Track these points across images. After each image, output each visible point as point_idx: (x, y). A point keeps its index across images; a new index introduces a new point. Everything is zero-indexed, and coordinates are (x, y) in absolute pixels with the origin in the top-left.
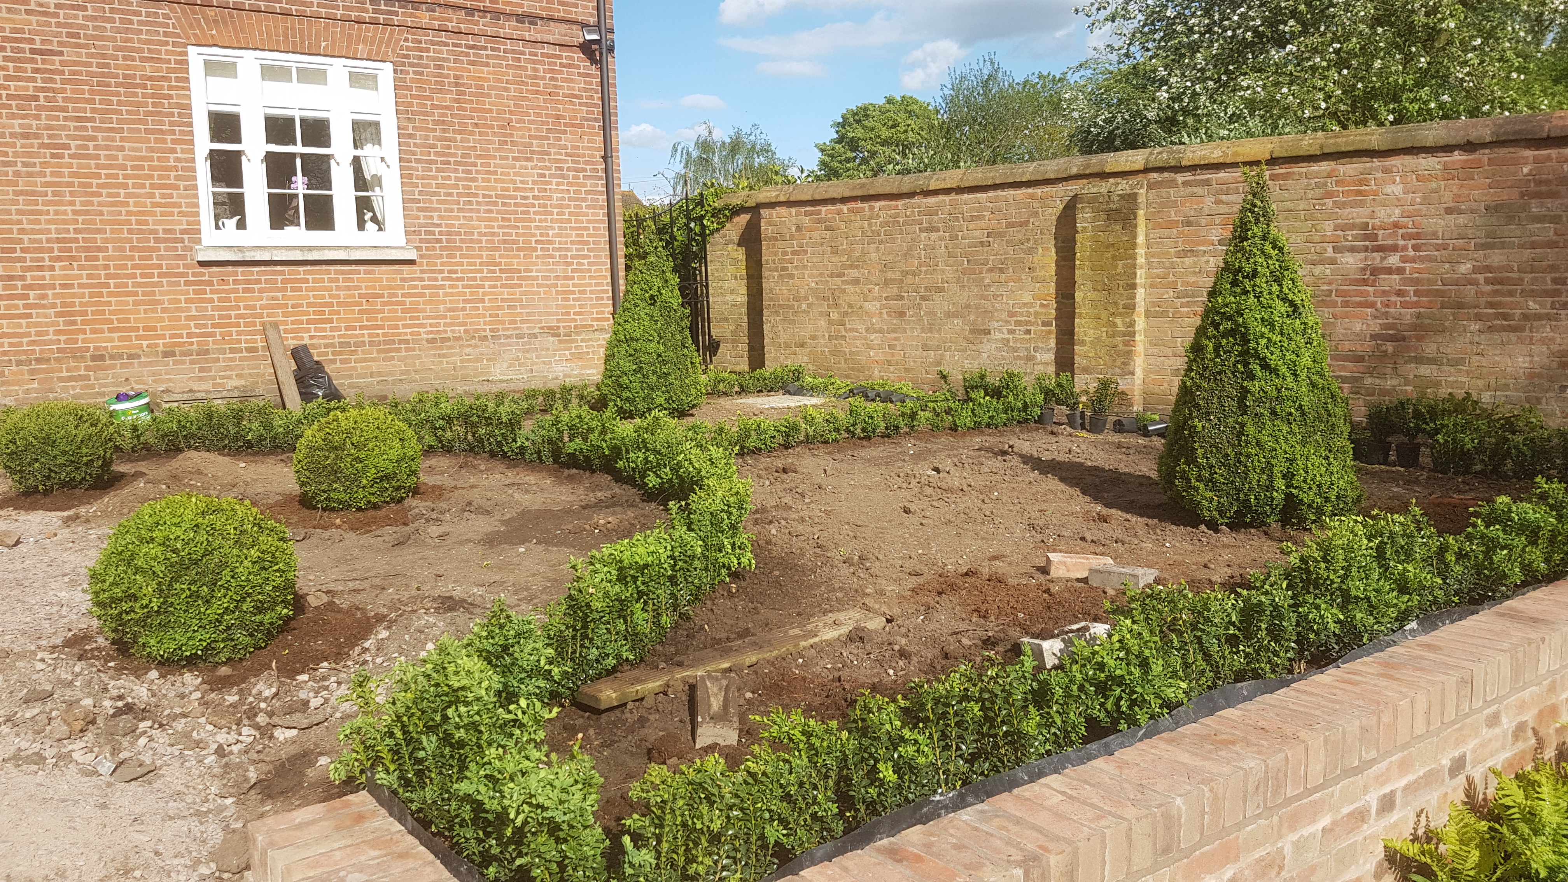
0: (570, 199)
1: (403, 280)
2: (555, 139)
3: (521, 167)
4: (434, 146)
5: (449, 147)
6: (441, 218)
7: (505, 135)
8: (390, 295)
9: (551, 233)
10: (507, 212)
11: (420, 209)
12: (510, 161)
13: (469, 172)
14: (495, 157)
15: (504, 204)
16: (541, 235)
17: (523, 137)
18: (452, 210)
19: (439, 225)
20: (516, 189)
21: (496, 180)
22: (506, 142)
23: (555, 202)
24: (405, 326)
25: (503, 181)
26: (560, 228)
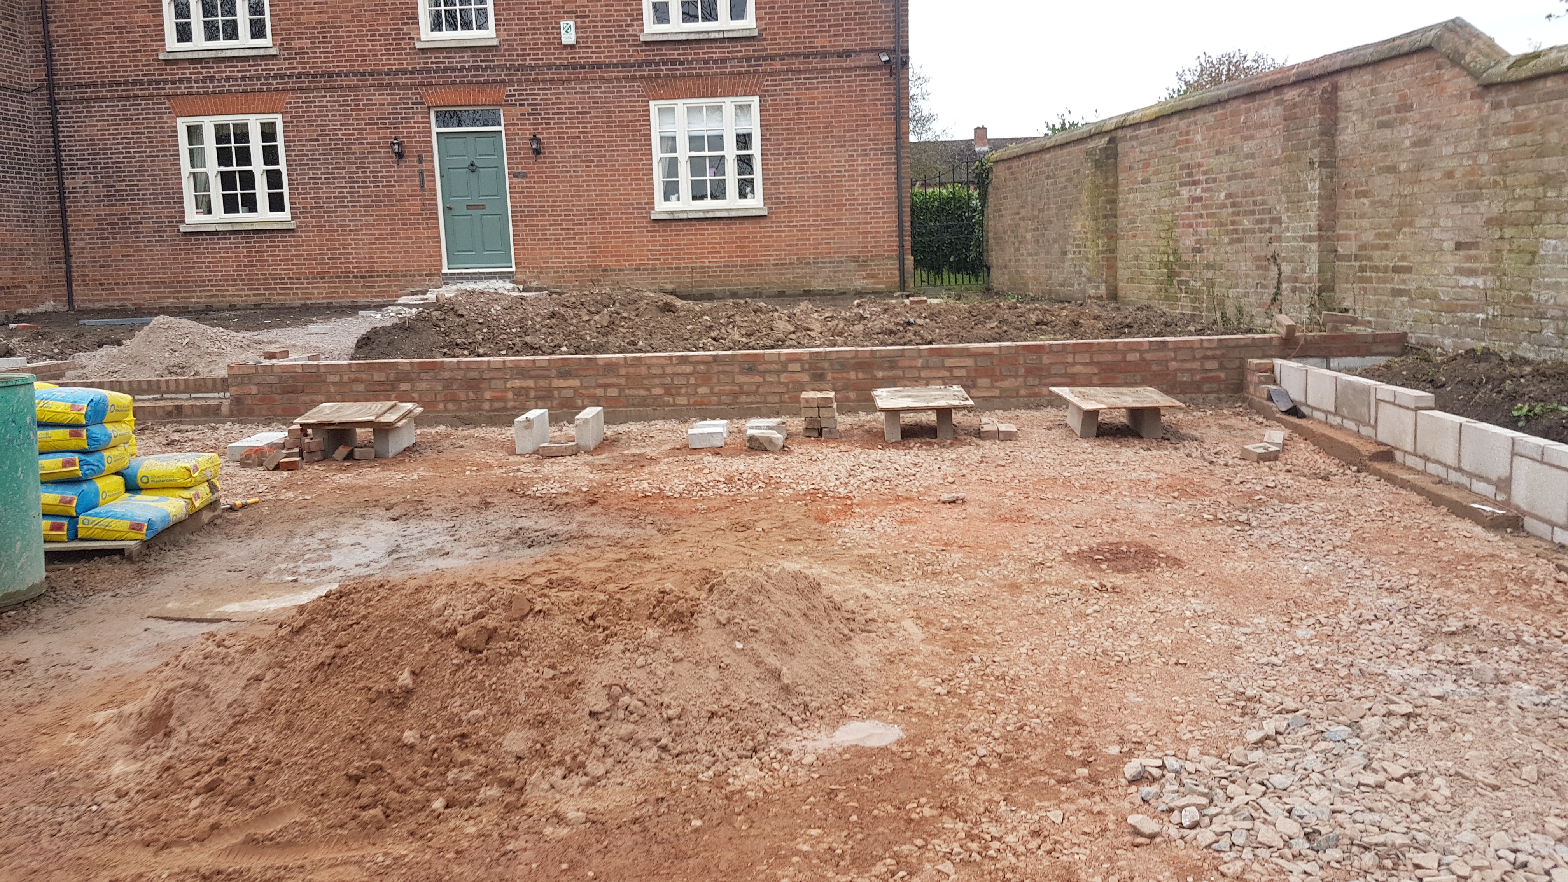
0: (870, 170)
1: (760, 228)
2: (862, 131)
3: (837, 152)
4: (782, 144)
5: (791, 144)
6: (784, 188)
7: (827, 132)
8: (753, 237)
9: (856, 193)
10: (826, 182)
11: (772, 184)
12: (830, 149)
13: (803, 158)
14: (820, 147)
15: (825, 177)
16: (849, 195)
17: (840, 132)
18: (792, 184)
19: (783, 193)
20: (833, 166)
21: (820, 162)
22: (828, 137)
23: (859, 173)
24: (761, 256)
25: (825, 162)
26: (863, 190)
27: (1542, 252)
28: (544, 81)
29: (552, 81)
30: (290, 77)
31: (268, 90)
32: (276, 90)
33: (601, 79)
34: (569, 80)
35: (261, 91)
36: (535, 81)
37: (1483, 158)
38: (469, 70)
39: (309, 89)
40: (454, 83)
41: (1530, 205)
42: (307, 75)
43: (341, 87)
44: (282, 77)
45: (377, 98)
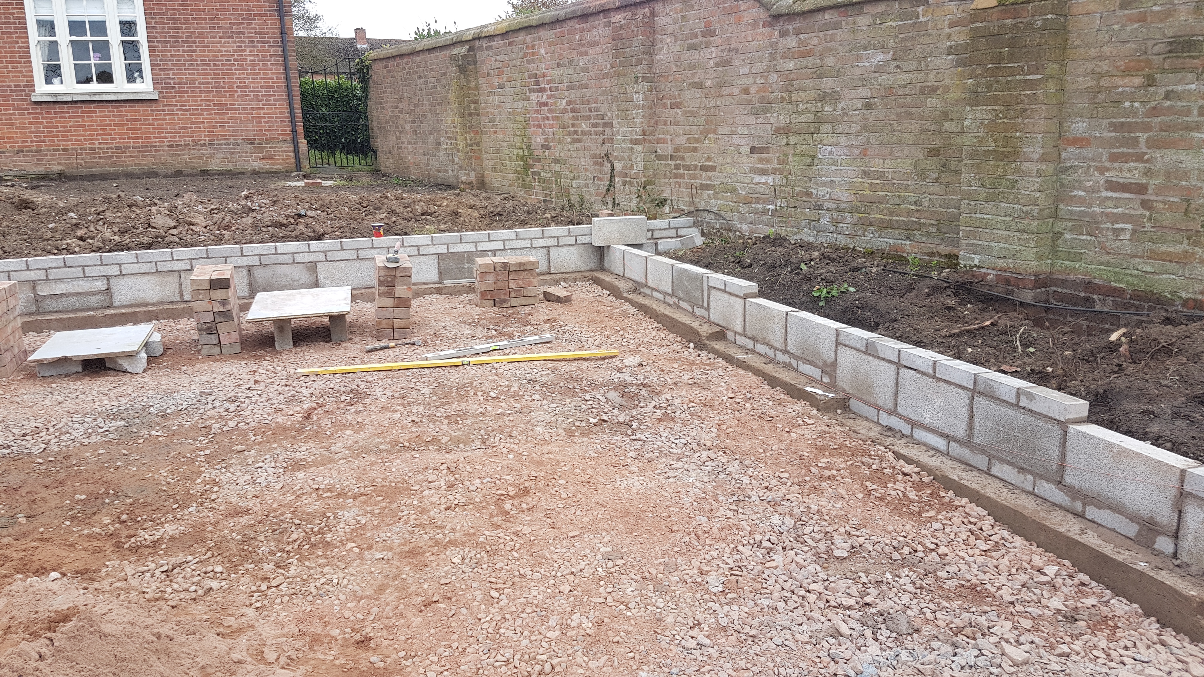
0: (259, 60)
1: (152, 111)
2: (247, 24)
3: (225, 42)
4: (168, 33)
5: (178, 33)
6: (174, 74)
7: (214, 23)
8: (145, 120)
9: (247, 81)
10: (217, 70)
11: (161, 70)
12: (218, 39)
13: (191, 47)
14: (207, 37)
15: (214, 65)
16: (240, 83)
17: (226, 24)
18: (181, 70)
19: (173, 79)
20: (222, 56)
21: (209, 51)
22: (215, 28)
23: (248, 62)
24: (155, 138)
25: (214, 51)
26: (253, 78)
27: (820, 157)
37: (773, 77)
41: (811, 117)
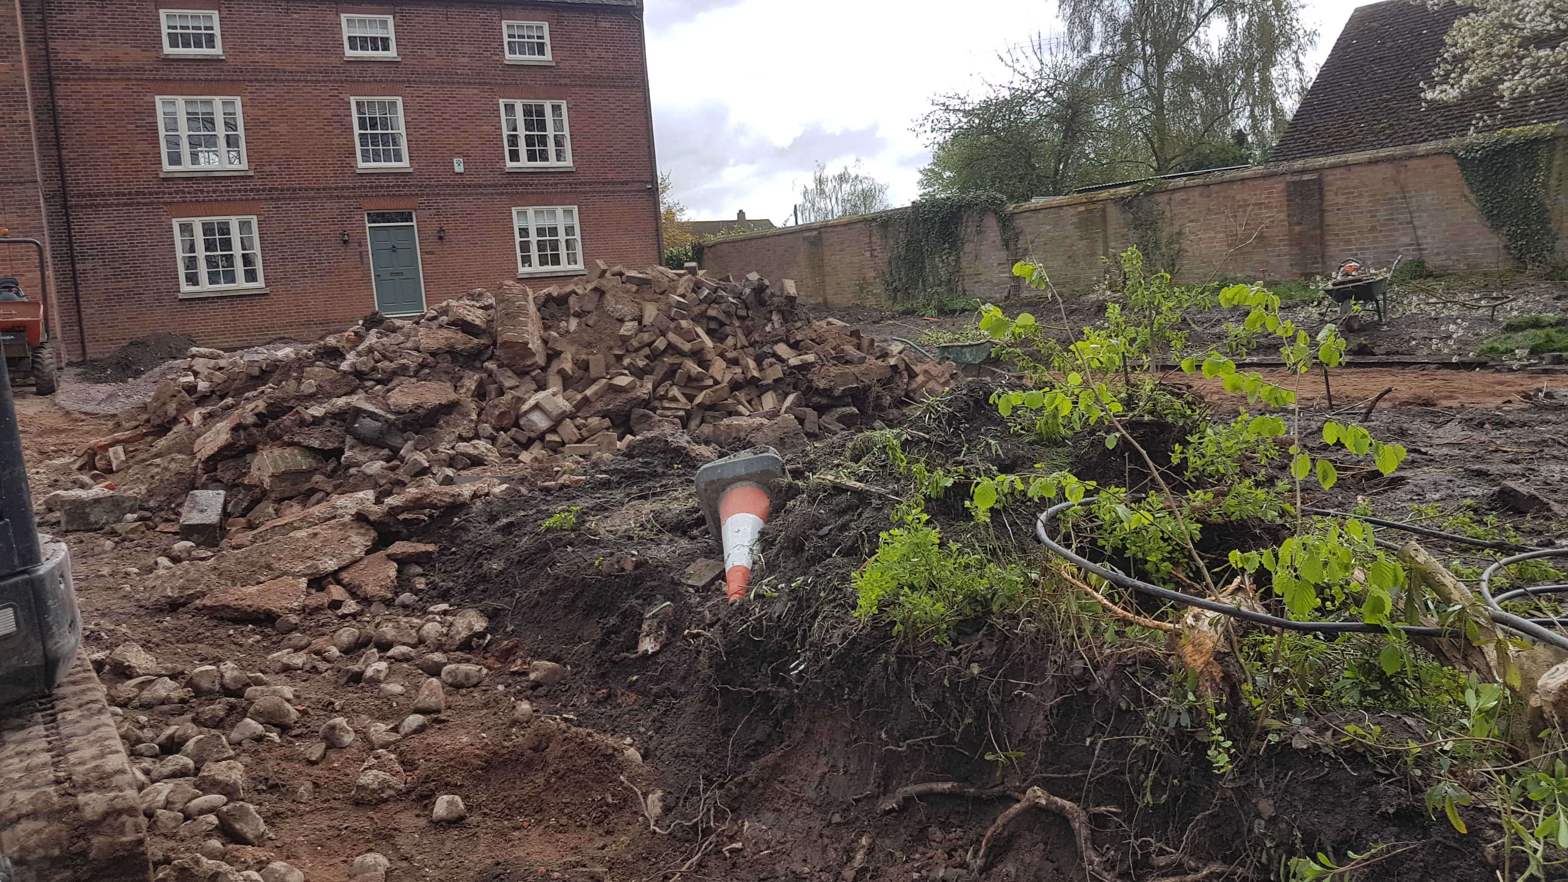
2: (637, 225)
3: (625, 237)
4: (593, 233)
5: (598, 233)
7: (618, 226)
9: (637, 261)
10: (620, 254)
11: (588, 256)
13: (606, 241)
14: (615, 235)
15: (619, 251)
16: (633, 262)
17: (625, 226)
18: (600, 256)
20: (623, 246)
21: (615, 243)
22: (618, 229)
23: (637, 249)
25: (618, 243)
26: (640, 259)
28: (444, 195)
29: (450, 195)
30: (264, 190)
31: (247, 200)
32: (253, 199)
33: (481, 194)
34: (460, 194)
35: (241, 200)
36: (438, 194)
38: (393, 187)
39: (279, 199)
40: (383, 195)
42: (277, 189)
43: (302, 198)
44: (258, 190)
45: (328, 205)
